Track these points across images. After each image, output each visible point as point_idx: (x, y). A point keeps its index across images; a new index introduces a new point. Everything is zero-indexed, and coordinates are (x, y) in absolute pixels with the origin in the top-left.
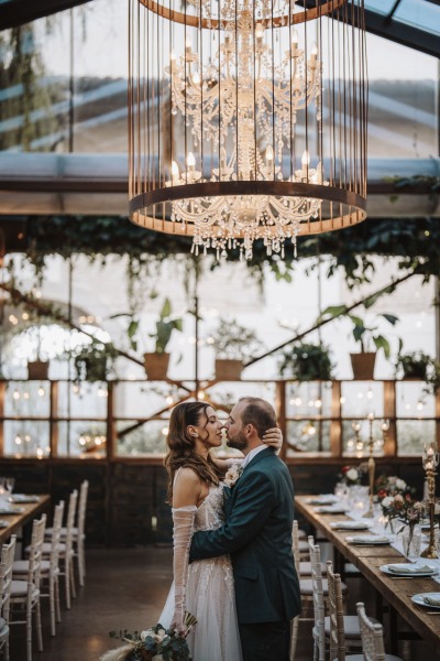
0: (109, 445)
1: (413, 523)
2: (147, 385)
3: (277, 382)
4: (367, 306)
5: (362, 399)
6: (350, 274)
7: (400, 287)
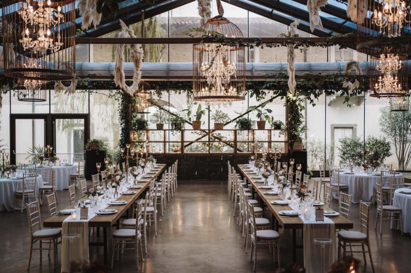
0: (182, 149)
1: (260, 168)
2: (194, 131)
3: (234, 130)
4: (262, 107)
5: (261, 135)
6: (257, 96)
7: (274, 100)
